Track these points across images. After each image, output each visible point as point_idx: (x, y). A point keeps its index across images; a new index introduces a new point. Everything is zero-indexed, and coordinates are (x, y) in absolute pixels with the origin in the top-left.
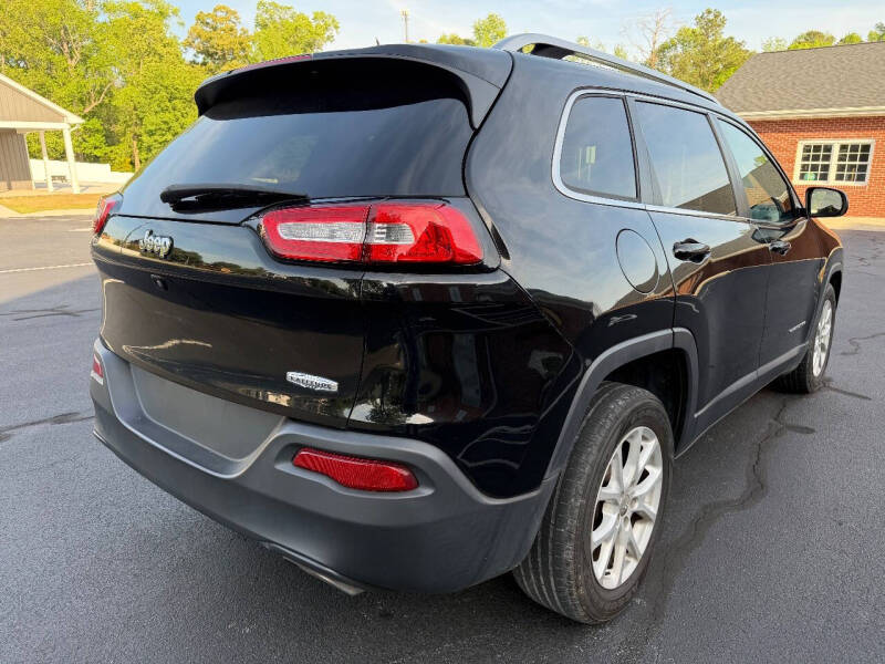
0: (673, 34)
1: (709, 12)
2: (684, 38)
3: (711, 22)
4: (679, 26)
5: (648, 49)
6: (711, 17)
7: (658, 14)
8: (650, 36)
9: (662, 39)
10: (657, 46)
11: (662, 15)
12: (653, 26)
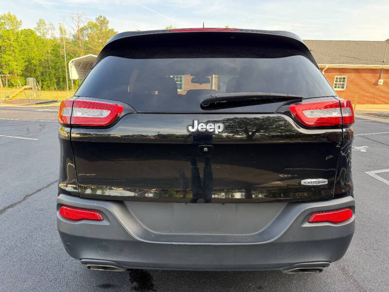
0: (86, 24)
1: (101, 17)
2: (92, 26)
3: (103, 22)
4: (88, 21)
5: (76, 29)
6: (102, 19)
7: (78, 14)
8: (76, 23)
9: (82, 26)
10: (80, 28)
11: (80, 15)
12: (77, 19)
